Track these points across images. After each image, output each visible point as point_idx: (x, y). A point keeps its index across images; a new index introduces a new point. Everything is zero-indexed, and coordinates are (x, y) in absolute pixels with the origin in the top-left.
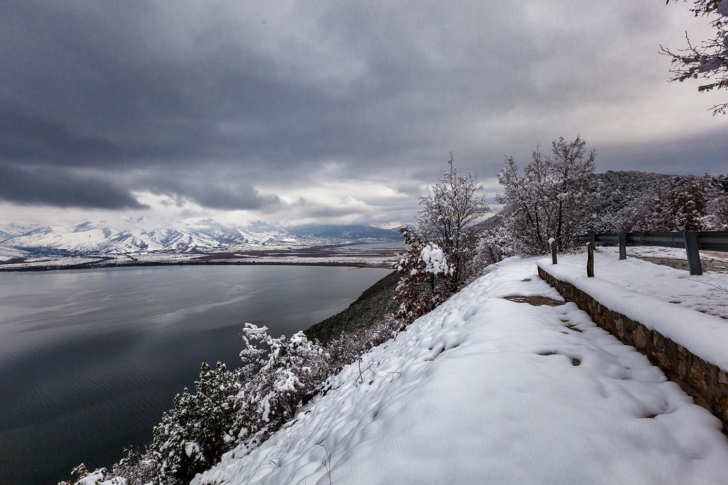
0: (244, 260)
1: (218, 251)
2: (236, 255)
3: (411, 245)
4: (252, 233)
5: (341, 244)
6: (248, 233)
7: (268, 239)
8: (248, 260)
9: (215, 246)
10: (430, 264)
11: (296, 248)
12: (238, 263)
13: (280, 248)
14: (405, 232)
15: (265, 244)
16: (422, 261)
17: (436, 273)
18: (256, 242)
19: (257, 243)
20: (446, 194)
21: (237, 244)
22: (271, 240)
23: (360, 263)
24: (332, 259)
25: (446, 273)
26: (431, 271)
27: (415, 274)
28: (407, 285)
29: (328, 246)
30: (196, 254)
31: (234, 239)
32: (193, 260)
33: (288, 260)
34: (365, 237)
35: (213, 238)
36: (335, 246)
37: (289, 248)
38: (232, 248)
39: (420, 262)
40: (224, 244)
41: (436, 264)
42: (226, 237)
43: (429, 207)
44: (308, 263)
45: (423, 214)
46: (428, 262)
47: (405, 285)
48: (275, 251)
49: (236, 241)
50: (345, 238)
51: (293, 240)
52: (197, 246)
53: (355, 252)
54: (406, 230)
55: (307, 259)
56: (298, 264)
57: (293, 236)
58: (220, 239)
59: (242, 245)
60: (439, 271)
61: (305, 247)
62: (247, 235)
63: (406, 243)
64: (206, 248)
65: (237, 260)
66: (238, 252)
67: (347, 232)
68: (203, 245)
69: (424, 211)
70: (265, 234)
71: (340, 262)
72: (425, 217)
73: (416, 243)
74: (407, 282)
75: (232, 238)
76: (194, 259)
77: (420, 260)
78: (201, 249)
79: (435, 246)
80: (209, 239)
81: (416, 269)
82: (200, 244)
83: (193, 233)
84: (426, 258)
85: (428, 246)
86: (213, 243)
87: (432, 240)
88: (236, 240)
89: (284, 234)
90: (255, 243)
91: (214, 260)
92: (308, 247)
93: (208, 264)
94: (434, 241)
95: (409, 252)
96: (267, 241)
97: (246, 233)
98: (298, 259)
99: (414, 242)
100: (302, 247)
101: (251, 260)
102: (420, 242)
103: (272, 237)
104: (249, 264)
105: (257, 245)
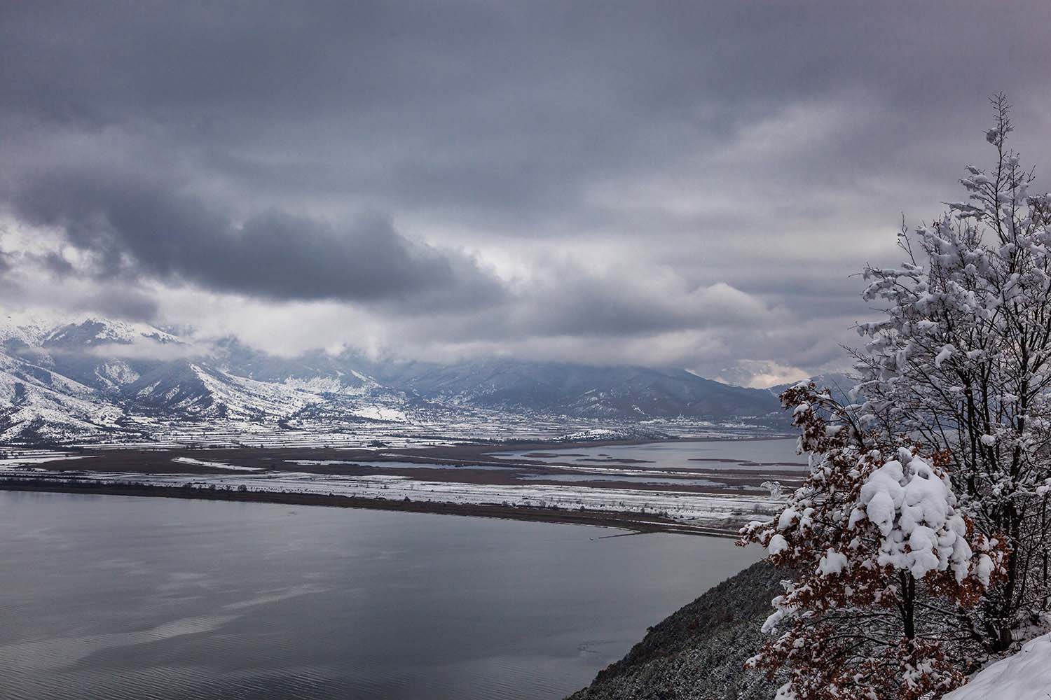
0: (206, 481)
1: (116, 445)
2: (182, 459)
3: (827, 455)
4: (241, 380)
5: (573, 436)
6: (227, 381)
7: (299, 405)
8: (220, 483)
9: (107, 423)
10: (898, 535)
11: (401, 443)
12: (187, 493)
13: (340, 441)
14: (804, 406)
15: (290, 423)
16: (865, 522)
17: (919, 572)
18: (256, 414)
19: (258, 417)
20: (972, 260)
21: (187, 419)
22: (311, 412)
23: (643, 515)
24: (534, 494)
25: (961, 573)
26: (899, 561)
27: (839, 571)
28: (807, 614)
29: (523, 442)
30: (37, 452)
31: (178, 398)
32: (24, 472)
33: (372, 488)
34: (663, 416)
35: (102, 394)
36: (551, 445)
37: (376, 444)
38: (169, 436)
39: (858, 523)
40: (138, 419)
41: (922, 538)
42: (147, 391)
43: (905, 312)
44: (444, 505)
45: (878, 338)
46: (890, 525)
47: (800, 611)
48: (326, 453)
49: (184, 409)
50: (591, 414)
51: (391, 414)
52: (39, 422)
53: (627, 472)
54: (808, 398)
55: (443, 487)
56: (406, 505)
57: (395, 399)
58: (127, 399)
59: (205, 424)
60: (934, 563)
61: (438, 442)
62: (224, 386)
63: (806, 447)
64: (74, 430)
65: (182, 480)
66: (190, 450)
67: (596, 394)
68: (62, 418)
69: (884, 326)
70: (289, 387)
71: (567, 506)
72: (888, 351)
73: (845, 450)
74: (805, 599)
75: (170, 396)
76: (28, 467)
77: (856, 515)
78: (55, 434)
79: (918, 463)
80: (85, 397)
81: (844, 550)
82: (50, 415)
83: (29, 370)
84: (881, 511)
85: (893, 466)
86: (101, 414)
87: (909, 441)
88: (182, 404)
89: (362, 391)
90: (253, 420)
91: (99, 476)
92: (448, 443)
93: (76, 488)
94: (918, 445)
95: (817, 483)
96: (295, 415)
97: (221, 378)
98: (407, 485)
99: (840, 444)
100: (427, 442)
101: (235, 484)
102: (862, 445)
103: (318, 400)
104: (227, 495)
105: (256, 428)
